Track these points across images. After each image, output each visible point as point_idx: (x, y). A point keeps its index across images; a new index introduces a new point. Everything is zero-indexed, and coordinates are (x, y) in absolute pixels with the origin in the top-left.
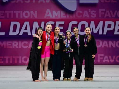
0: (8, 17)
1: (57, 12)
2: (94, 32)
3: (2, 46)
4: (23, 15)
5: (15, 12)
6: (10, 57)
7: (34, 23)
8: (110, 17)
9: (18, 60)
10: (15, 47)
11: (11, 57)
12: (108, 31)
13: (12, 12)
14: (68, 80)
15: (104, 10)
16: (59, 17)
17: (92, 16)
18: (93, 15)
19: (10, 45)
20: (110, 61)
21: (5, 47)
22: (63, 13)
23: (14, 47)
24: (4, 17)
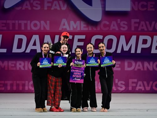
0: (11, 28)
1: (75, 23)
2: (125, 50)
3: (3, 67)
4: (32, 26)
5: (20, 22)
6: (13, 82)
7: (46, 36)
8: (146, 29)
9: (24, 85)
10: (20, 68)
11: (15, 82)
12: (142, 49)
13: (17, 22)
14: (77, 110)
15: (138, 20)
16: (79, 29)
17: (122, 29)
18: (124, 28)
19: (13, 65)
20: (145, 88)
21: (6, 69)
22: (84, 24)
23: (18, 69)
24: (5, 28)
